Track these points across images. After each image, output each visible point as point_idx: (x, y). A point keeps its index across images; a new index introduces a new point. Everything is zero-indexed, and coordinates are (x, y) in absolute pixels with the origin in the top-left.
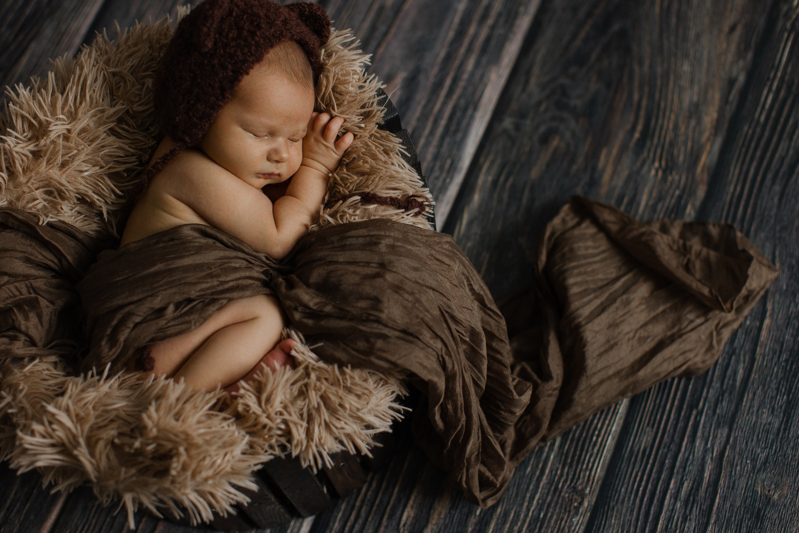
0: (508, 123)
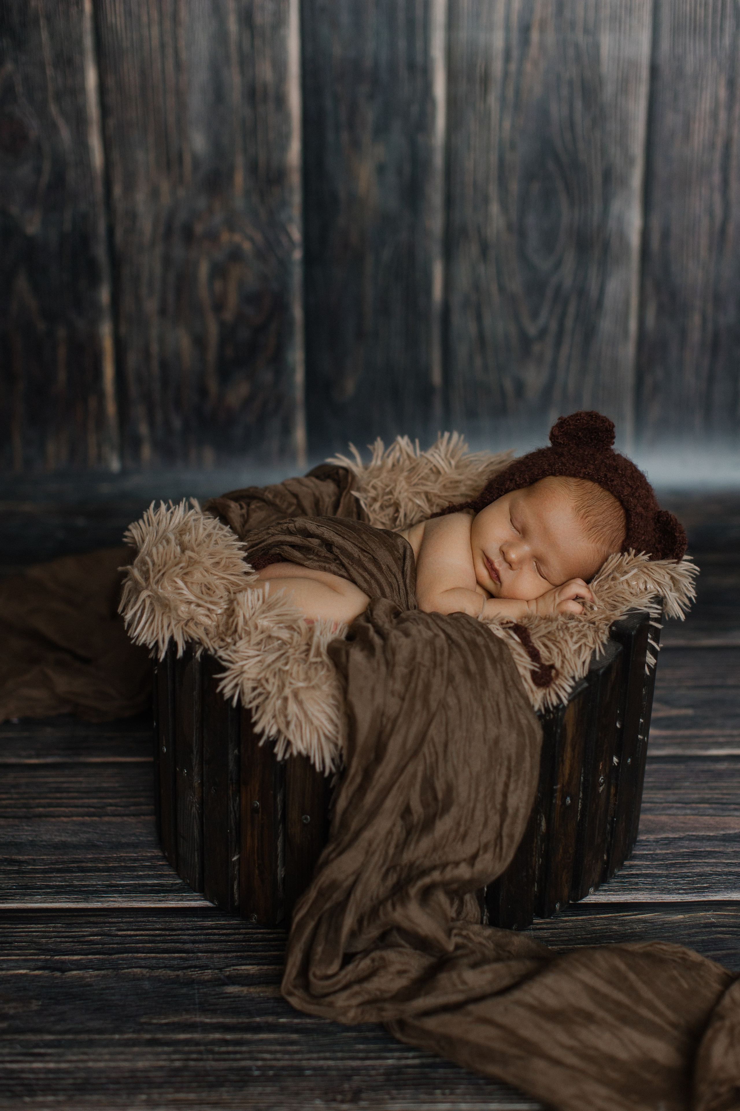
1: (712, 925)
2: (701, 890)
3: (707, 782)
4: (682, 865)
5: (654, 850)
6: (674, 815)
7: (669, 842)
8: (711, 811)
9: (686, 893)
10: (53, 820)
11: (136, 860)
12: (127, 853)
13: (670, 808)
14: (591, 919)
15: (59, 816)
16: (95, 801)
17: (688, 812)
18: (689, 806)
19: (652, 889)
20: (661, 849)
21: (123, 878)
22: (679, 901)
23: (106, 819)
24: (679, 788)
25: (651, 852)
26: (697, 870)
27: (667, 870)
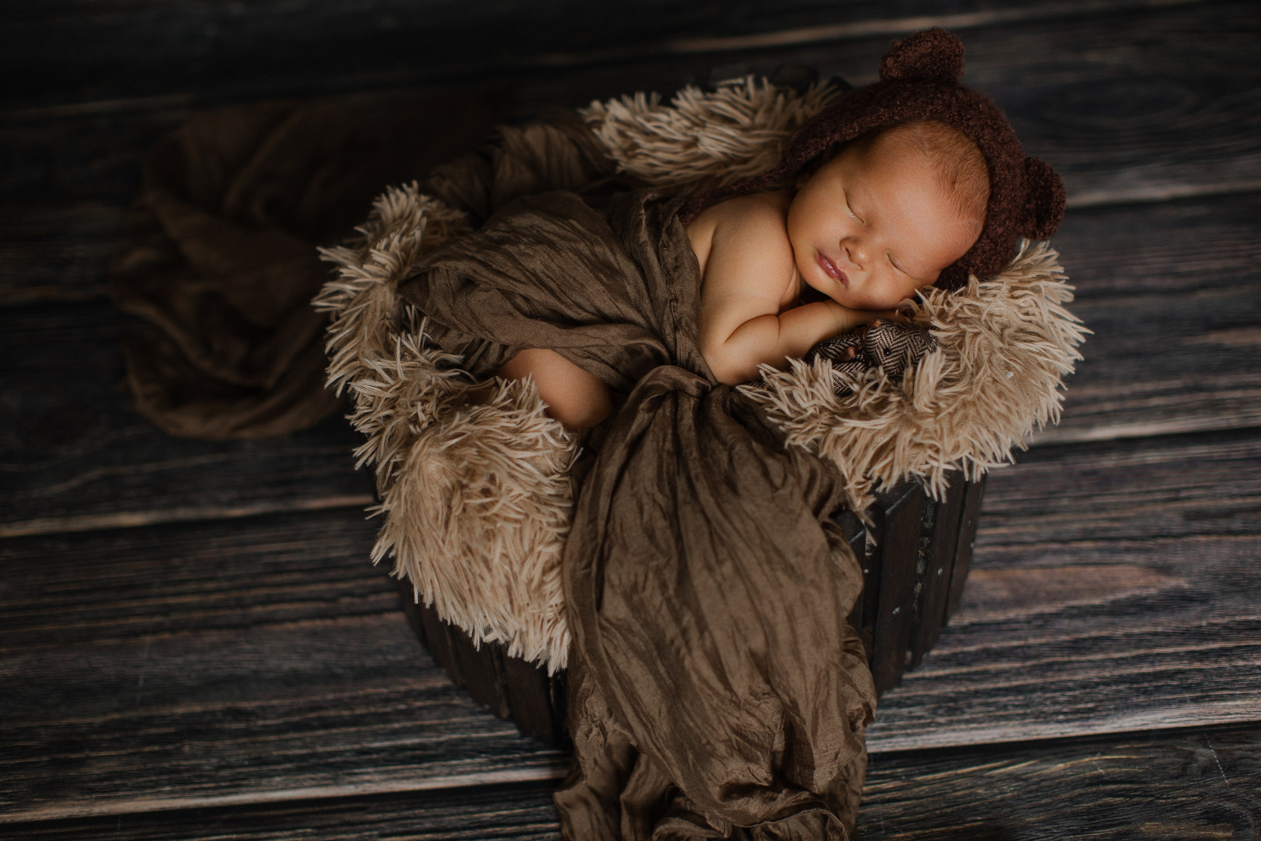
0: (1205, 754)
1: (1099, 780)
2: (1084, 715)
3: (1089, 497)
4: (1061, 667)
5: (1026, 638)
6: (1048, 567)
7: (1044, 621)
8: (1096, 556)
9: (1068, 721)
10: (277, 628)
11: (387, 700)
12: (375, 687)
13: (1044, 553)
14: (950, 778)
15: (283, 621)
16: (323, 587)
17: (1068, 558)
18: (1067, 547)
19: (1024, 716)
20: (1035, 636)
21: (376, 736)
22: (1058, 735)
23: (343, 622)
24: (1053, 512)
25: (1021, 643)
26: (1080, 677)
27: (1042, 676)
